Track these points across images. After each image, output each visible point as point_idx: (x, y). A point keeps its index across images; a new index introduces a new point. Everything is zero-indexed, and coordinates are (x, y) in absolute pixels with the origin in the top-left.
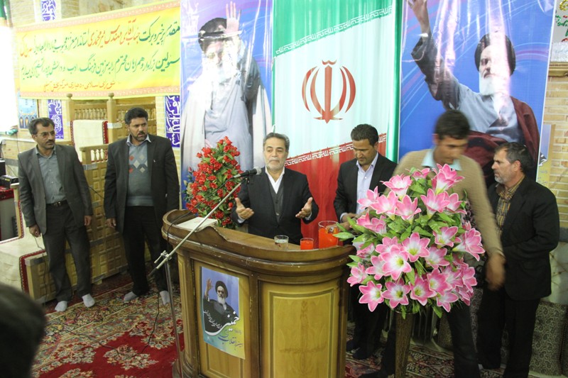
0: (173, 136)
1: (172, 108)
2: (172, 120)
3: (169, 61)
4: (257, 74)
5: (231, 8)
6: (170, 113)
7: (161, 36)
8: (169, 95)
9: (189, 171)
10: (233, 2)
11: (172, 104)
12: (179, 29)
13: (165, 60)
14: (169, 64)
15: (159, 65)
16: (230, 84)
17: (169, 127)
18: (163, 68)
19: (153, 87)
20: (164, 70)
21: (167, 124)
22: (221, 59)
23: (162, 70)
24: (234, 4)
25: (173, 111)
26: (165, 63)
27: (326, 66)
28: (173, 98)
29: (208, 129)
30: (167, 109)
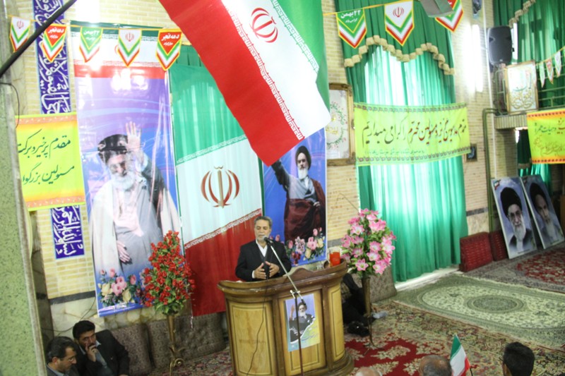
0: (64, 246)
1: (61, 219)
2: (62, 231)
3: (58, 173)
4: (162, 179)
5: (131, 127)
6: (57, 224)
7: (42, 149)
8: (56, 207)
9: (102, 273)
10: (133, 122)
11: (61, 215)
12: (69, 142)
13: (55, 172)
14: (58, 176)
15: (46, 178)
16: (136, 189)
17: (58, 239)
18: (50, 181)
19: (36, 201)
20: (52, 183)
21: (55, 236)
22: (125, 169)
23: (50, 183)
24: (134, 124)
25: (62, 222)
26: (54, 176)
27: (218, 170)
28: (62, 210)
29: (118, 231)
30: (54, 221)
